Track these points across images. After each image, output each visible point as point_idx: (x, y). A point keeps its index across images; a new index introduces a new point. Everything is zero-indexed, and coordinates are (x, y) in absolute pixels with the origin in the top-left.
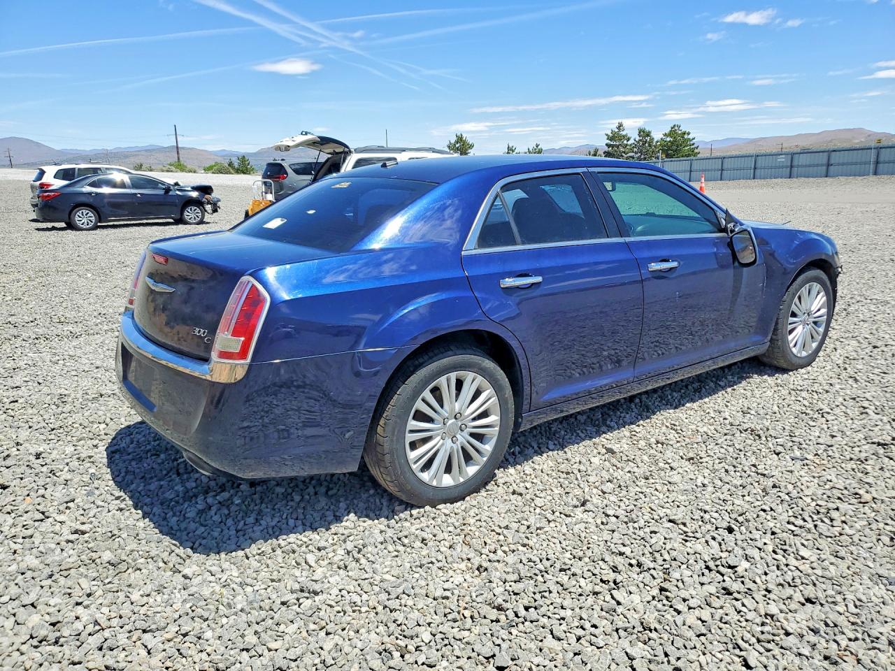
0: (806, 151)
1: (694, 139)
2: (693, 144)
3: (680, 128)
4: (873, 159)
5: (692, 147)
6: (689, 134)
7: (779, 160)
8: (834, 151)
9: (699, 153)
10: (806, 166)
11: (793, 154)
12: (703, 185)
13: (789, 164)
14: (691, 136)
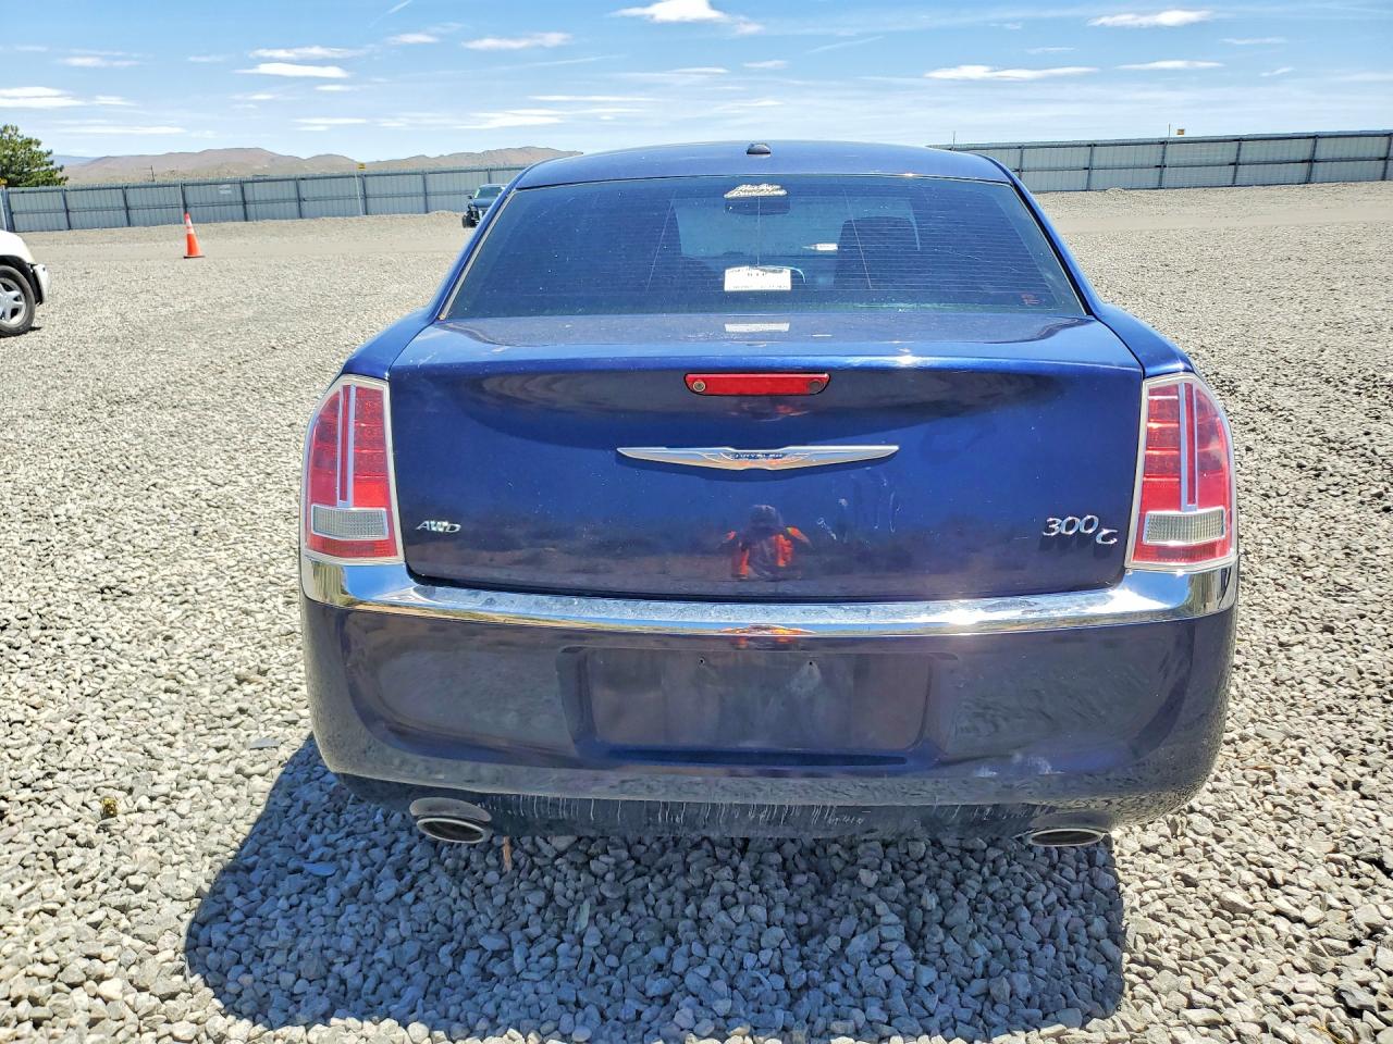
0: (261, 178)
1: (49, 153)
2: (52, 163)
3: (19, 133)
4: (359, 191)
5: (51, 167)
6: (38, 144)
7: (222, 192)
8: (303, 179)
9: (67, 179)
10: (267, 201)
11: (242, 183)
12: (192, 231)
13: (240, 199)
14: (43, 148)
